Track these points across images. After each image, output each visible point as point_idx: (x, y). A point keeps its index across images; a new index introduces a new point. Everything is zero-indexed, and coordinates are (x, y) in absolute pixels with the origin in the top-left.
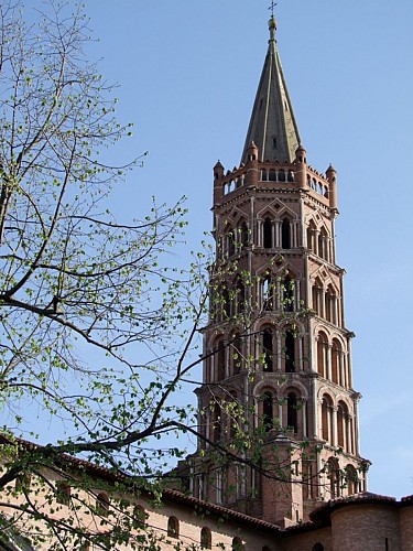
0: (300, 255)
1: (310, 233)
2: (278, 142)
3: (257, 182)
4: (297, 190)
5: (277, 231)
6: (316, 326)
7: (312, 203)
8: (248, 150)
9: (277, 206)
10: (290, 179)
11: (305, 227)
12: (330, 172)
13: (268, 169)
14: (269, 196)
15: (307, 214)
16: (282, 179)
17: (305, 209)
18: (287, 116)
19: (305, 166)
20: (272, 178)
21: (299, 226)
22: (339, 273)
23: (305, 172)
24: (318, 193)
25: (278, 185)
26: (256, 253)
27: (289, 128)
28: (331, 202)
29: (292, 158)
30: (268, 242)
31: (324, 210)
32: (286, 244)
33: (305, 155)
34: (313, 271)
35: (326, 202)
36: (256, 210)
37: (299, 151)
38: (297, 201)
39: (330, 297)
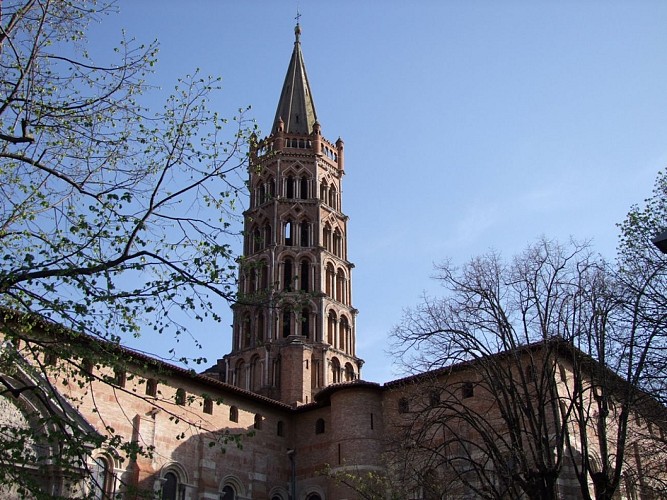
0: (315, 204)
1: (323, 188)
2: (300, 118)
3: (283, 148)
4: (312, 156)
5: (297, 186)
6: (325, 258)
7: (325, 165)
8: (277, 124)
9: (298, 167)
10: (308, 146)
11: (319, 184)
12: (339, 142)
13: (291, 138)
14: (292, 159)
15: (320, 174)
16: (302, 146)
17: (318, 169)
18: (307, 99)
19: (320, 137)
20: (295, 145)
21: (314, 182)
22: (344, 219)
23: (320, 142)
24: (330, 159)
25: (298, 151)
26: (281, 202)
27: (309, 108)
28: (339, 166)
29: (310, 131)
30: (290, 194)
31: (333, 171)
32: (304, 195)
33: (320, 129)
34: (323, 216)
35: (336, 165)
36: (281, 170)
37: (316, 126)
38: (313, 163)
39: (337, 237)
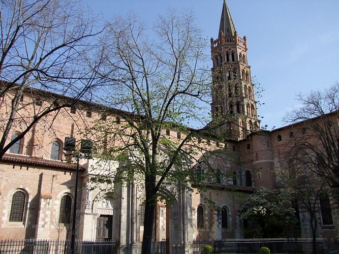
0: (238, 63)
1: (240, 56)
2: (229, 30)
3: (224, 43)
4: (236, 44)
5: (230, 57)
6: (243, 84)
7: (240, 47)
8: (220, 33)
9: (230, 49)
10: (233, 41)
11: (238, 55)
12: (244, 38)
13: (226, 38)
14: (227, 46)
15: (239, 51)
16: (231, 41)
17: (238, 49)
18: (231, 22)
19: (237, 37)
20: (228, 41)
21: (237, 55)
22: (249, 67)
23: (237, 39)
24: (241, 44)
25: (230, 43)
26: (225, 64)
27: (232, 25)
28: (246, 47)
29: (233, 35)
30: (228, 60)
31: (244, 49)
32: (233, 60)
33: (237, 34)
34: (241, 67)
35: (244, 47)
36: (224, 51)
37: (235, 32)
38: (236, 47)
39: (247, 75)
